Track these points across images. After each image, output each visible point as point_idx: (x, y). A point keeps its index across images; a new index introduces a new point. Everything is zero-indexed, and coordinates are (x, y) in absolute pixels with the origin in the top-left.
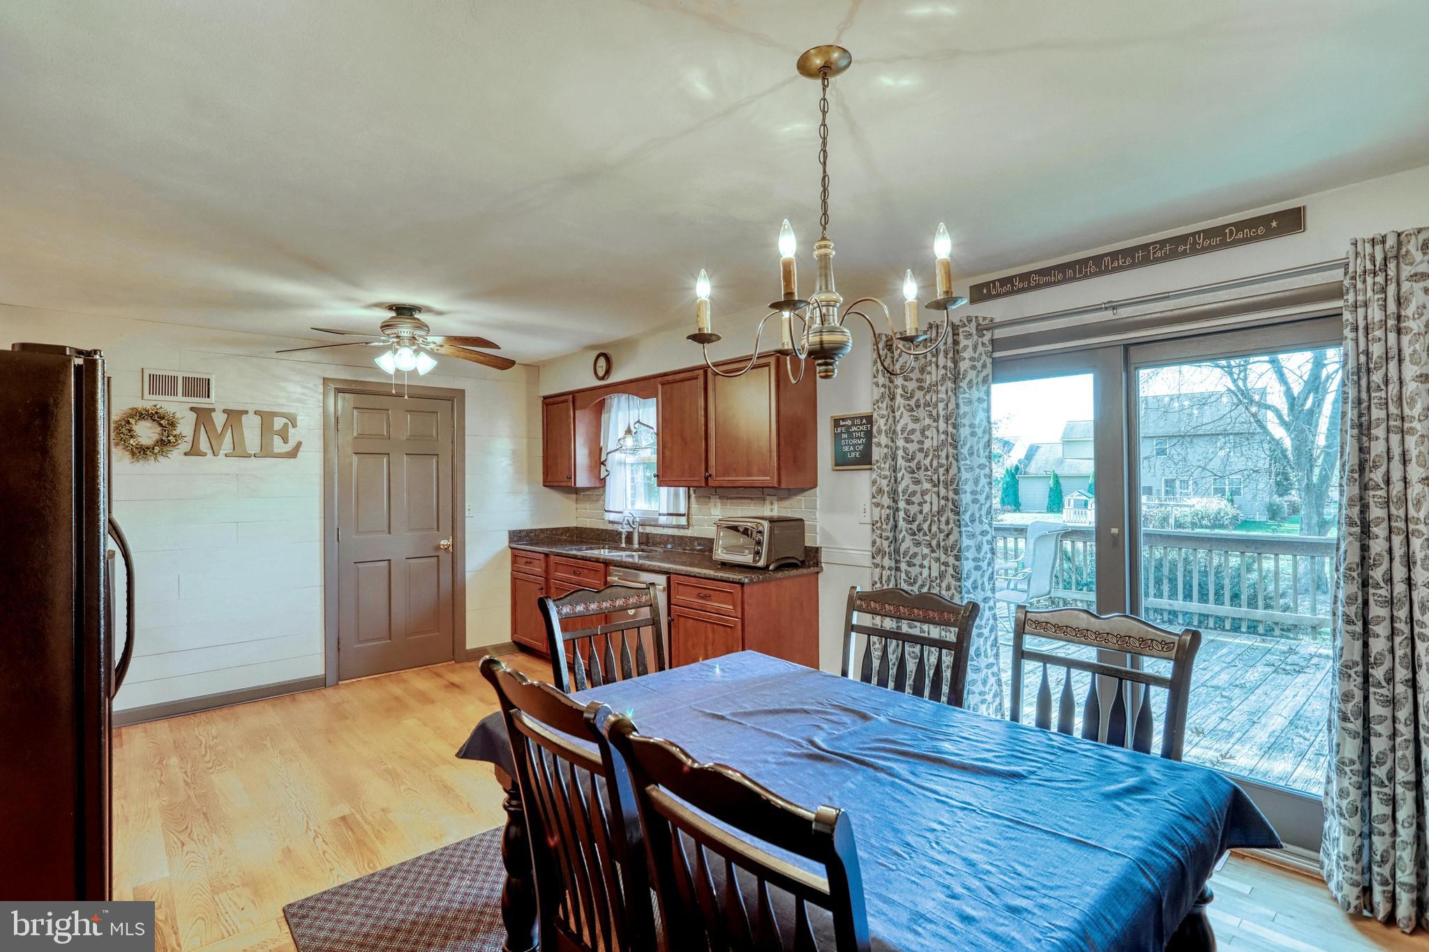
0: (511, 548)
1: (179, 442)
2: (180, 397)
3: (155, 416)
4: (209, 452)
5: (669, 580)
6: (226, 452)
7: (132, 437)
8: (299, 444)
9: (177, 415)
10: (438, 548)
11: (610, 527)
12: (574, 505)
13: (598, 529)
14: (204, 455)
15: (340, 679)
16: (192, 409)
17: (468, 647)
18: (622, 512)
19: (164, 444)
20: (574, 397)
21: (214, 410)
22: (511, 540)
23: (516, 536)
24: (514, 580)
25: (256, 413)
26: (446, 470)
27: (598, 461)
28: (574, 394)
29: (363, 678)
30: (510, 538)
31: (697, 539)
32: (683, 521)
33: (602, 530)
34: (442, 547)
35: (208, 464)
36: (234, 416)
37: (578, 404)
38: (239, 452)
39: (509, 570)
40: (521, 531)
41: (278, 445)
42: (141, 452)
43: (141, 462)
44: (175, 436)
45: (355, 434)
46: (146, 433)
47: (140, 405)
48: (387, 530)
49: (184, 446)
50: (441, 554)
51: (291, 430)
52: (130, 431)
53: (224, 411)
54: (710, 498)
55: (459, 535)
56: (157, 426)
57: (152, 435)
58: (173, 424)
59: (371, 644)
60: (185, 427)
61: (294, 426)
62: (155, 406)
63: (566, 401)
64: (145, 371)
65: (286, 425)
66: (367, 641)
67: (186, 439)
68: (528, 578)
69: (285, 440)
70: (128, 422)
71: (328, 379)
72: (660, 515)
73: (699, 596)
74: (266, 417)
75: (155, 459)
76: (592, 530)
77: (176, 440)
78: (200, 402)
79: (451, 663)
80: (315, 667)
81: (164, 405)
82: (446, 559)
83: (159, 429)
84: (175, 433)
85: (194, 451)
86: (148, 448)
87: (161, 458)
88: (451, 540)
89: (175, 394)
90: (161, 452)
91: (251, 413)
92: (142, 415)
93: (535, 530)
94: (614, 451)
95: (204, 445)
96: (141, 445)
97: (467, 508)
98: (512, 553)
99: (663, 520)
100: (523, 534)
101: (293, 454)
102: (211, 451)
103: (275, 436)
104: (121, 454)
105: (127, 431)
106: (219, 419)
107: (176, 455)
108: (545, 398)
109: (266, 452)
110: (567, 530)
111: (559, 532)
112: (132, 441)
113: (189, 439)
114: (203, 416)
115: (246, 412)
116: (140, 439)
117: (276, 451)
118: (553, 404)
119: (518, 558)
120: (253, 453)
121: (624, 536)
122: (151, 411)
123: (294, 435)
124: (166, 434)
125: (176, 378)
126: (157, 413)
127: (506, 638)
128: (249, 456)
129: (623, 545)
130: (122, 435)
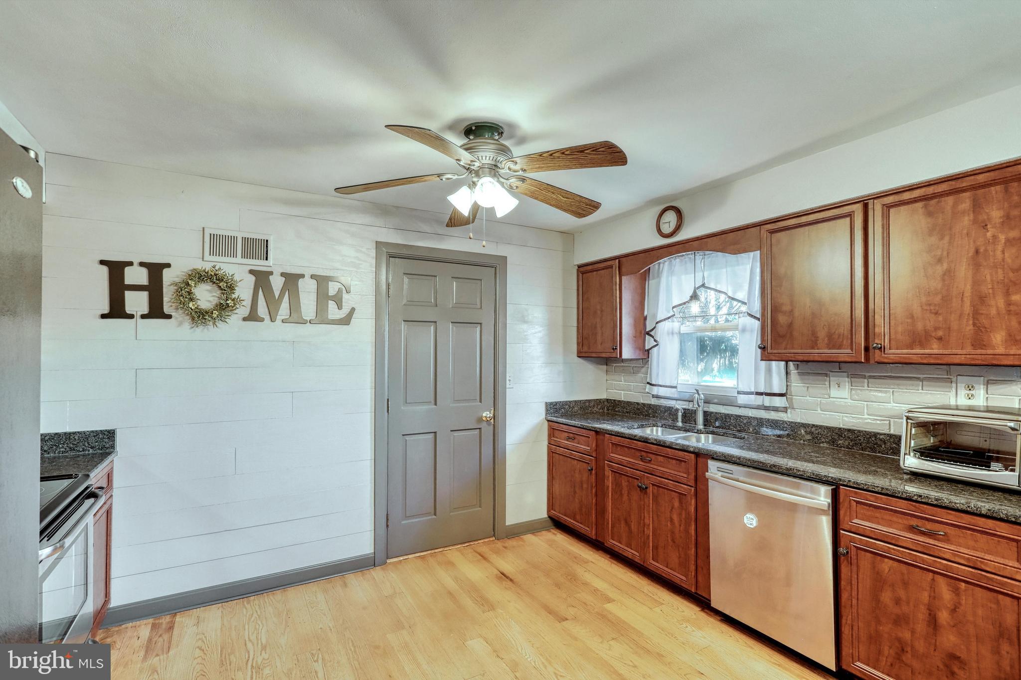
0: (548, 421)
1: (238, 306)
2: (239, 259)
3: (214, 278)
4: (267, 318)
5: (835, 495)
6: (283, 317)
7: (191, 300)
8: (353, 310)
9: (236, 278)
10: (480, 420)
11: (654, 402)
12: (603, 376)
13: (638, 404)
14: (262, 320)
15: (387, 558)
16: (251, 272)
17: (508, 523)
18: (675, 387)
19: (223, 308)
20: (619, 262)
21: (271, 273)
22: (547, 411)
23: (553, 408)
24: (551, 453)
25: (312, 277)
26: (488, 339)
27: (643, 332)
28: (620, 259)
29: (410, 556)
30: (547, 410)
31: (804, 425)
32: (778, 402)
33: (644, 404)
34: (484, 419)
35: (266, 330)
36: (292, 280)
37: (624, 270)
38: (296, 317)
39: (546, 443)
40: (556, 403)
41: (334, 313)
42: (200, 316)
43: (201, 328)
44: (233, 300)
45: (405, 301)
46: (206, 296)
47: (200, 265)
48: (433, 402)
49: (243, 310)
50: (484, 425)
51: (345, 296)
52: (190, 293)
53: (283, 274)
54: (826, 375)
55: (500, 405)
56: (216, 289)
57: (211, 299)
58: (231, 288)
59: (417, 520)
60: (244, 290)
61: (348, 292)
62: (214, 267)
63: (611, 267)
64: (205, 229)
65: (340, 291)
66: (413, 516)
67: (244, 303)
68: (572, 454)
69: (340, 307)
70: (188, 284)
71: (381, 242)
72: (739, 393)
73: (912, 529)
74: (322, 281)
75: (214, 324)
76: (629, 403)
77: (235, 304)
78: (259, 264)
79: (491, 539)
80: (365, 546)
81: (223, 266)
82: (487, 431)
83: (219, 292)
84: (233, 296)
85: (253, 316)
86: (207, 312)
87: (220, 324)
88: (492, 411)
89: (235, 255)
90: (220, 316)
91: (307, 277)
92: (201, 277)
93: (570, 402)
94: (665, 320)
95: (262, 309)
96: (201, 309)
97: (508, 378)
98: (549, 426)
99: (742, 399)
100: (558, 406)
101: (346, 321)
102: (269, 317)
103: (330, 302)
104: (181, 319)
105: (187, 294)
106: (277, 282)
107: (235, 319)
108: (579, 267)
109: (321, 317)
110: (599, 402)
111: (592, 404)
112: (191, 305)
113: (248, 303)
114: (262, 279)
115: (303, 276)
116: (199, 303)
117: (331, 317)
118: (592, 271)
119: (557, 433)
120: (308, 319)
121: (680, 414)
122: (210, 272)
123: (348, 301)
124: (224, 297)
125: (235, 238)
126: (216, 275)
127: (542, 513)
128: (305, 322)
129: (680, 424)
130: (181, 298)
